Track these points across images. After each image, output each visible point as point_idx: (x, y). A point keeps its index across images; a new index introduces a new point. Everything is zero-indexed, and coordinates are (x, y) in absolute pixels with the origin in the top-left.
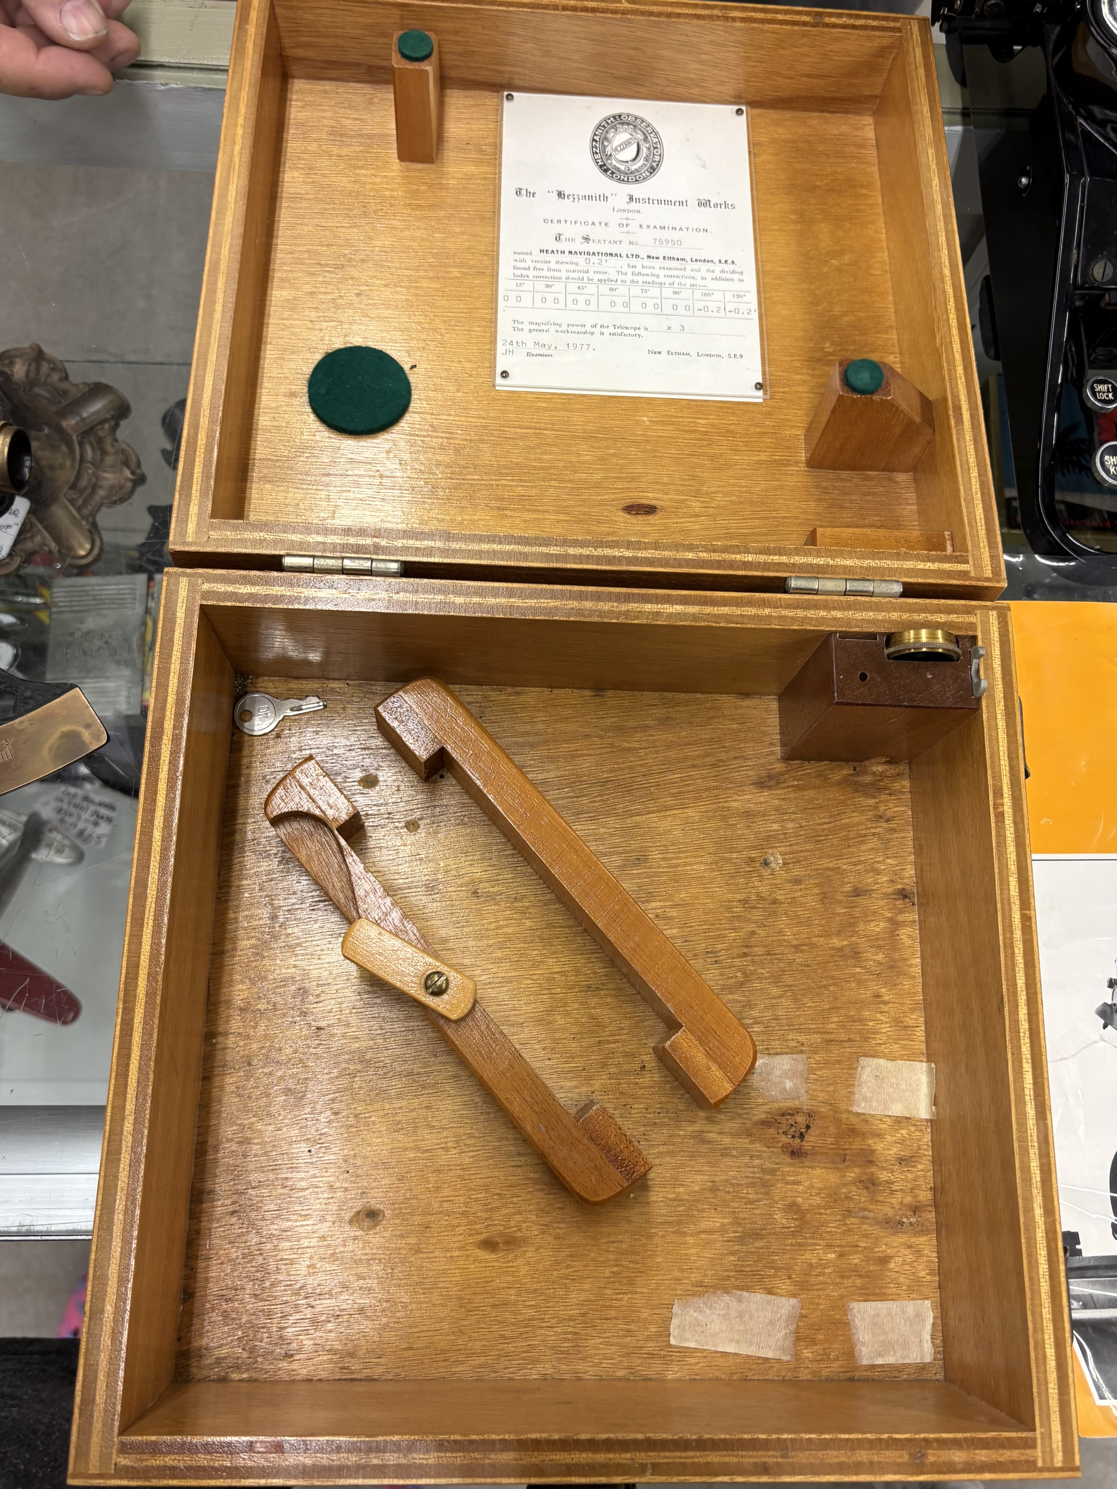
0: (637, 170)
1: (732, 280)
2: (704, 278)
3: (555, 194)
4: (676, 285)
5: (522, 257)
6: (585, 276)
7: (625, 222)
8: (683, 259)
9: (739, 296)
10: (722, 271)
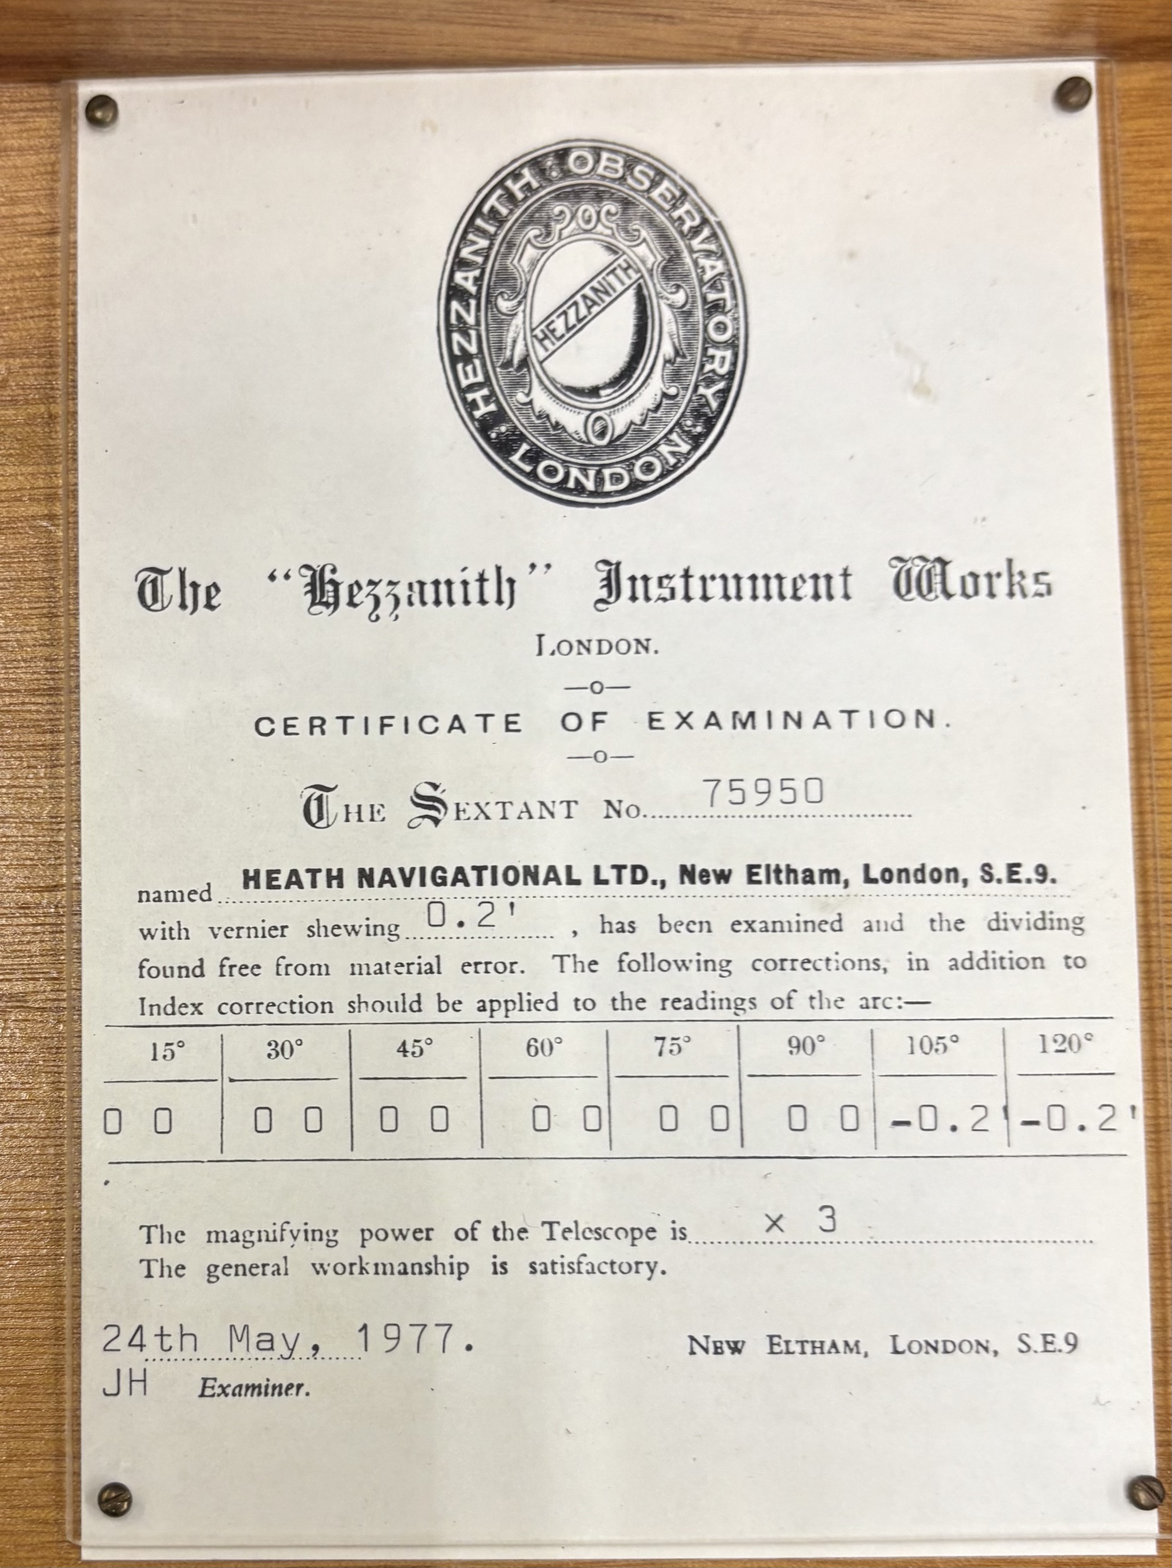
0: (636, 431)
1: (1038, 962)
2: (919, 965)
3: (300, 581)
4: (800, 1002)
5: (171, 913)
6: (429, 986)
7: (586, 705)
8: (832, 875)
9: (1067, 1044)
10: (997, 924)
